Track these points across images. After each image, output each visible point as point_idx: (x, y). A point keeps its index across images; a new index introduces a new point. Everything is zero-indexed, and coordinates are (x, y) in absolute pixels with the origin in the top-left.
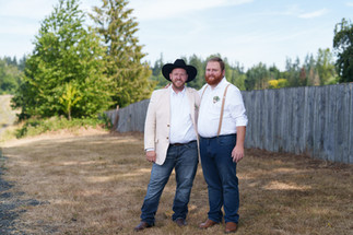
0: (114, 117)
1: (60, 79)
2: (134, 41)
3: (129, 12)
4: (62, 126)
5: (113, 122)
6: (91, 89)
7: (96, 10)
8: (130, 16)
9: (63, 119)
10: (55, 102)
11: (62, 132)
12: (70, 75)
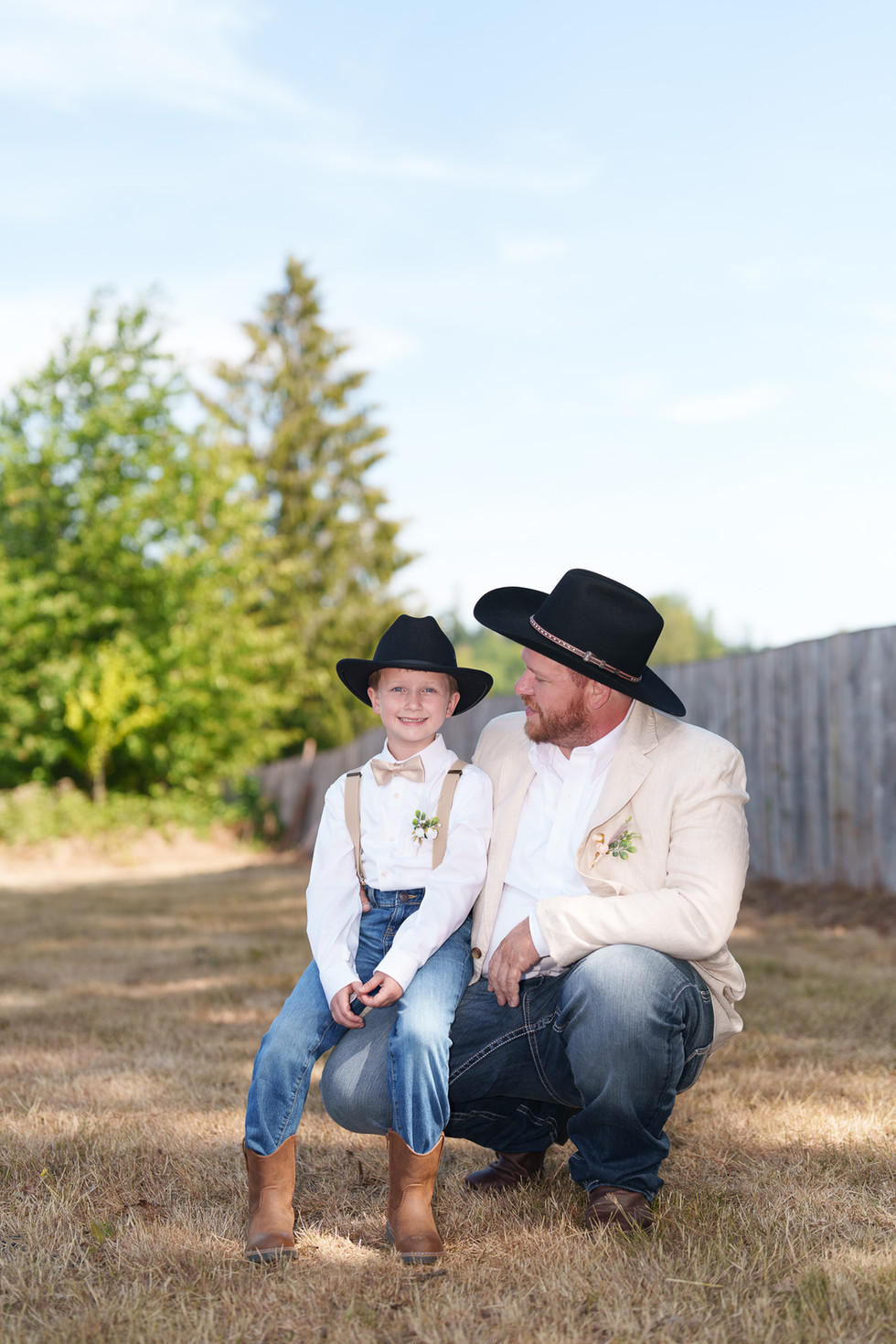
0: (290, 792)
1: (65, 628)
2: (371, 502)
3: (353, 381)
4: (62, 827)
5: (288, 814)
6: (193, 674)
7: (223, 373)
8: (356, 399)
9: (70, 797)
10: (40, 726)
11: (63, 850)
12: (108, 614)
